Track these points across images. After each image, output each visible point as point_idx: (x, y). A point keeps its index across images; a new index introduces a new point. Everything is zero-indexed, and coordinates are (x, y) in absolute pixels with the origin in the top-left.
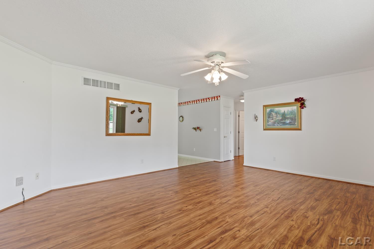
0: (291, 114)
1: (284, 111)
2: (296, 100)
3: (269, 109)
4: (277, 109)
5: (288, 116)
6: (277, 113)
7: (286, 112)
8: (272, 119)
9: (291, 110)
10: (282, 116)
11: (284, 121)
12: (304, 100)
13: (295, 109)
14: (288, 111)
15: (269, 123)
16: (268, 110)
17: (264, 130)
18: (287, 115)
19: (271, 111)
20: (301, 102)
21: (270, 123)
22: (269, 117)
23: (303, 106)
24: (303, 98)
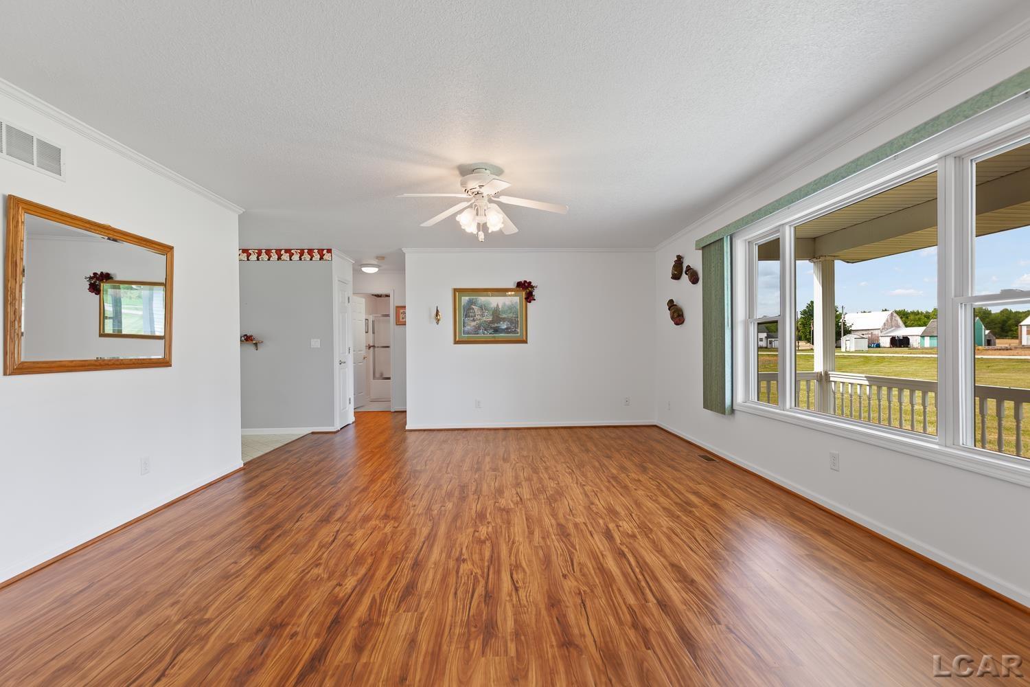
0: (509, 311)
1: (498, 305)
2: (520, 285)
3: (467, 298)
4: (482, 299)
5: (504, 316)
6: (483, 308)
7: (500, 307)
8: (474, 320)
9: (510, 304)
10: (493, 315)
11: (496, 325)
12: (533, 287)
13: (516, 302)
14: (504, 304)
15: (466, 329)
16: (465, 299)
17: (456, 342)
18: (504, 312)
19: (471, 302)
20: (526, 289)
21: (469, 327)
22: (466, 316)
23: (530, 297)
24: (530, 283)
